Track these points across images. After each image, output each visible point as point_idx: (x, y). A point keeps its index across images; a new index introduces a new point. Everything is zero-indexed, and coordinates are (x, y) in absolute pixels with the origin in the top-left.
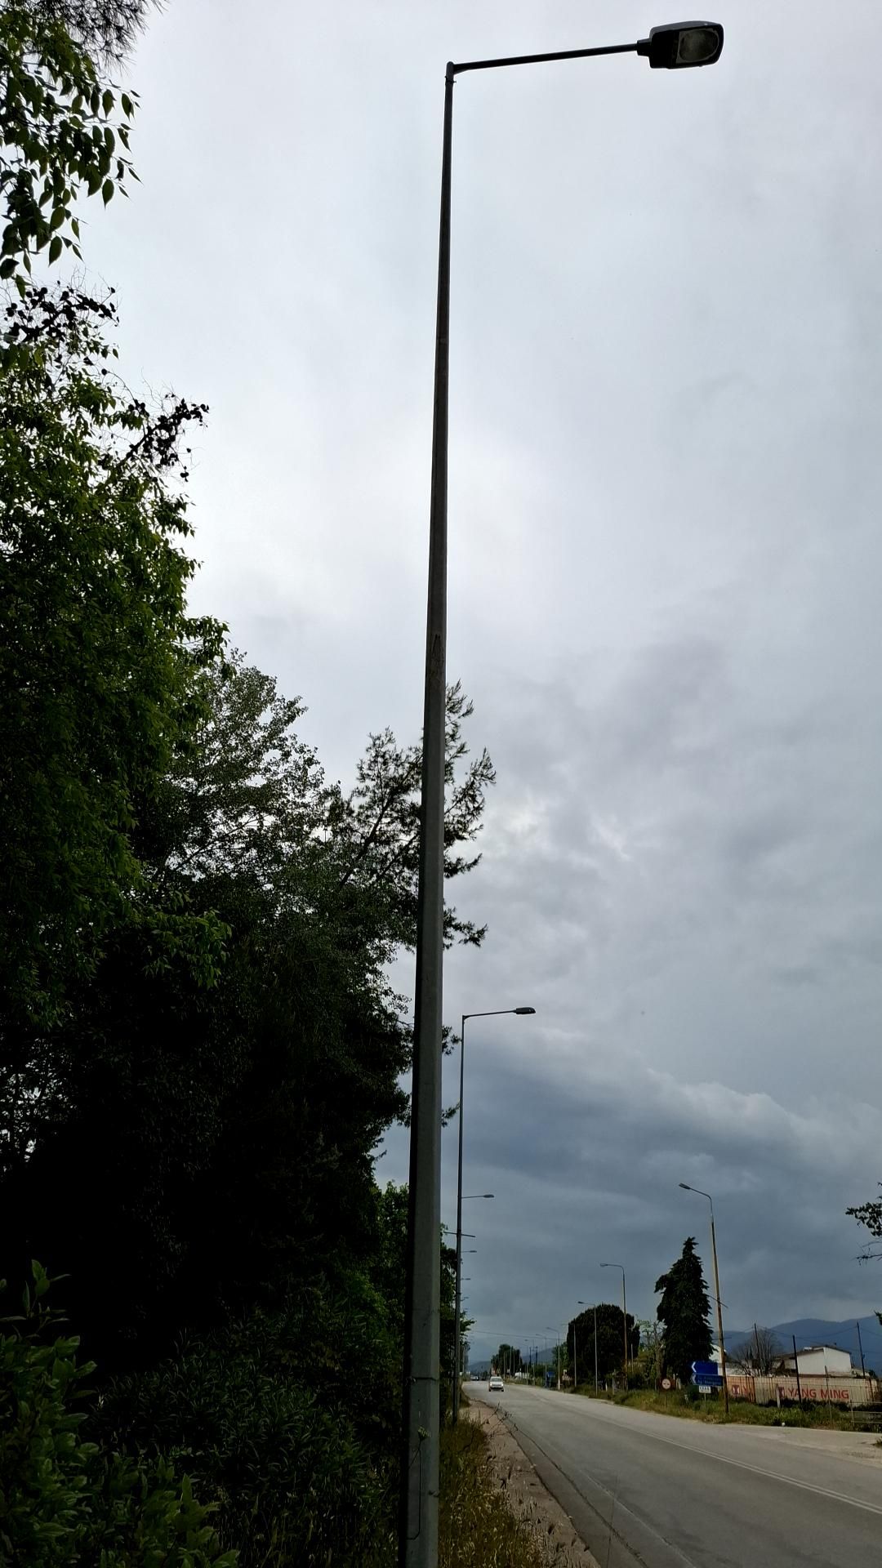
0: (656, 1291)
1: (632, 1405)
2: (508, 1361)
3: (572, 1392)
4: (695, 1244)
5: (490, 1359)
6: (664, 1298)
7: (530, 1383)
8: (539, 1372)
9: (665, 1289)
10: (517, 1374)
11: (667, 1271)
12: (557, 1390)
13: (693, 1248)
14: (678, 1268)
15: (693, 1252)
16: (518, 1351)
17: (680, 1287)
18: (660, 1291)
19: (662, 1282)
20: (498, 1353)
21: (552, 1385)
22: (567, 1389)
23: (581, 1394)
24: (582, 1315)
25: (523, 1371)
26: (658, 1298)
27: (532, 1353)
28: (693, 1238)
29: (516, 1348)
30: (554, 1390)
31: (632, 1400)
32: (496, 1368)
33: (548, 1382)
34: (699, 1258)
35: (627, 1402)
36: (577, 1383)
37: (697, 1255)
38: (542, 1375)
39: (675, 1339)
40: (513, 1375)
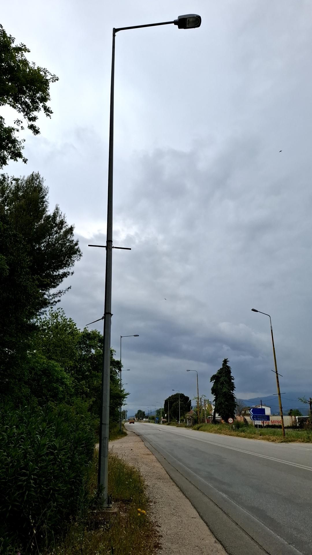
0: (211, 381)
1: (204, 430)
2: (141, 415)
3: (167, 425)
4: (228, 361)
5: (134, 415)
6: (214, 384)
7: (149, 422)
8: (153, 418)
9: (215, 380)
10: (144, 419)
11: (215, 373)
12: (161, 424)
13: (227, 363)
14: (220, 372)
15: (227, 364)
16: (144, 412)
17: (222, 379)
18: (213, 381)
19: (214, 378)
20: (137, 413)
21: (158, 422)
22: (165, 424)
23: (171, 425)
24: (170, 397)
25: (146, 418)
26: (212, 384)
27: (150, 412)
28: (227, 359)
29: (143, 411)
30: (160, 424)
31: (203, 428)
32: (136, 417)
33: (157, 422)
34: (230, 367)
35: (200, 429)
36: (169, 421)
37: (229, 366)
38: (154, 419)
39: (220, 401)
40: (143, 420)
